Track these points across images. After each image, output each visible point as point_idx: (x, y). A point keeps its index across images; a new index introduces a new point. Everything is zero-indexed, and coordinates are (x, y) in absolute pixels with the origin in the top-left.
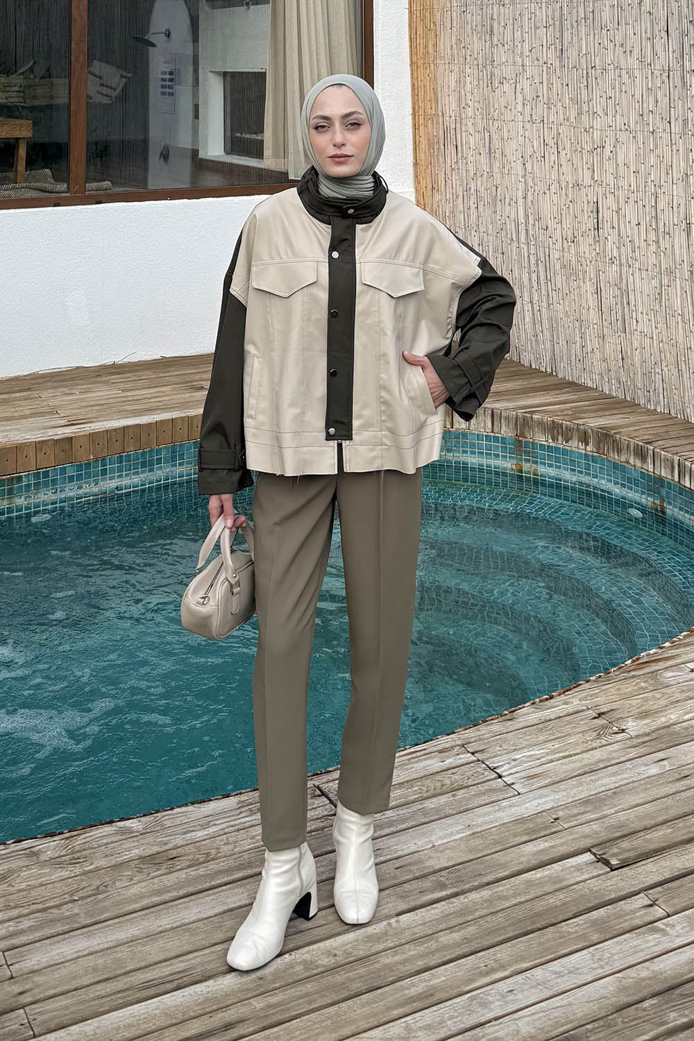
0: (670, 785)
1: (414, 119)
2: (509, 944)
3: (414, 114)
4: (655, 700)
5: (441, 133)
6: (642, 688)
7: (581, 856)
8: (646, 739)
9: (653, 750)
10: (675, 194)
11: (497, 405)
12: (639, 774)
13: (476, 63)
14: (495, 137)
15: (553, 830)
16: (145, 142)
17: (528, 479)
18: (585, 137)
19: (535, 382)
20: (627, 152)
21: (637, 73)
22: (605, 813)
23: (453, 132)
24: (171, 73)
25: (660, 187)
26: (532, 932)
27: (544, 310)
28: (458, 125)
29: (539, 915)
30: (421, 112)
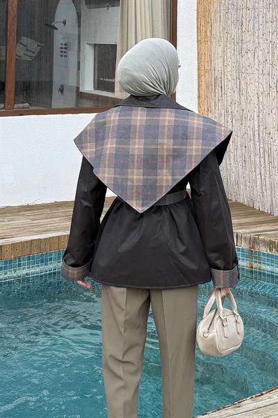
1: (198, 72)
3: (199, 69)
5: (213, 80)
11: (240, 231)
13: (233, 41)
14: (242, 82)
16: (51, 82)
17: (256, 272)
19: (261, 218)
23: (220, 79)
24: (66, 45)
27: (267, 179)
28: (223, 76)
30: (203, 68)
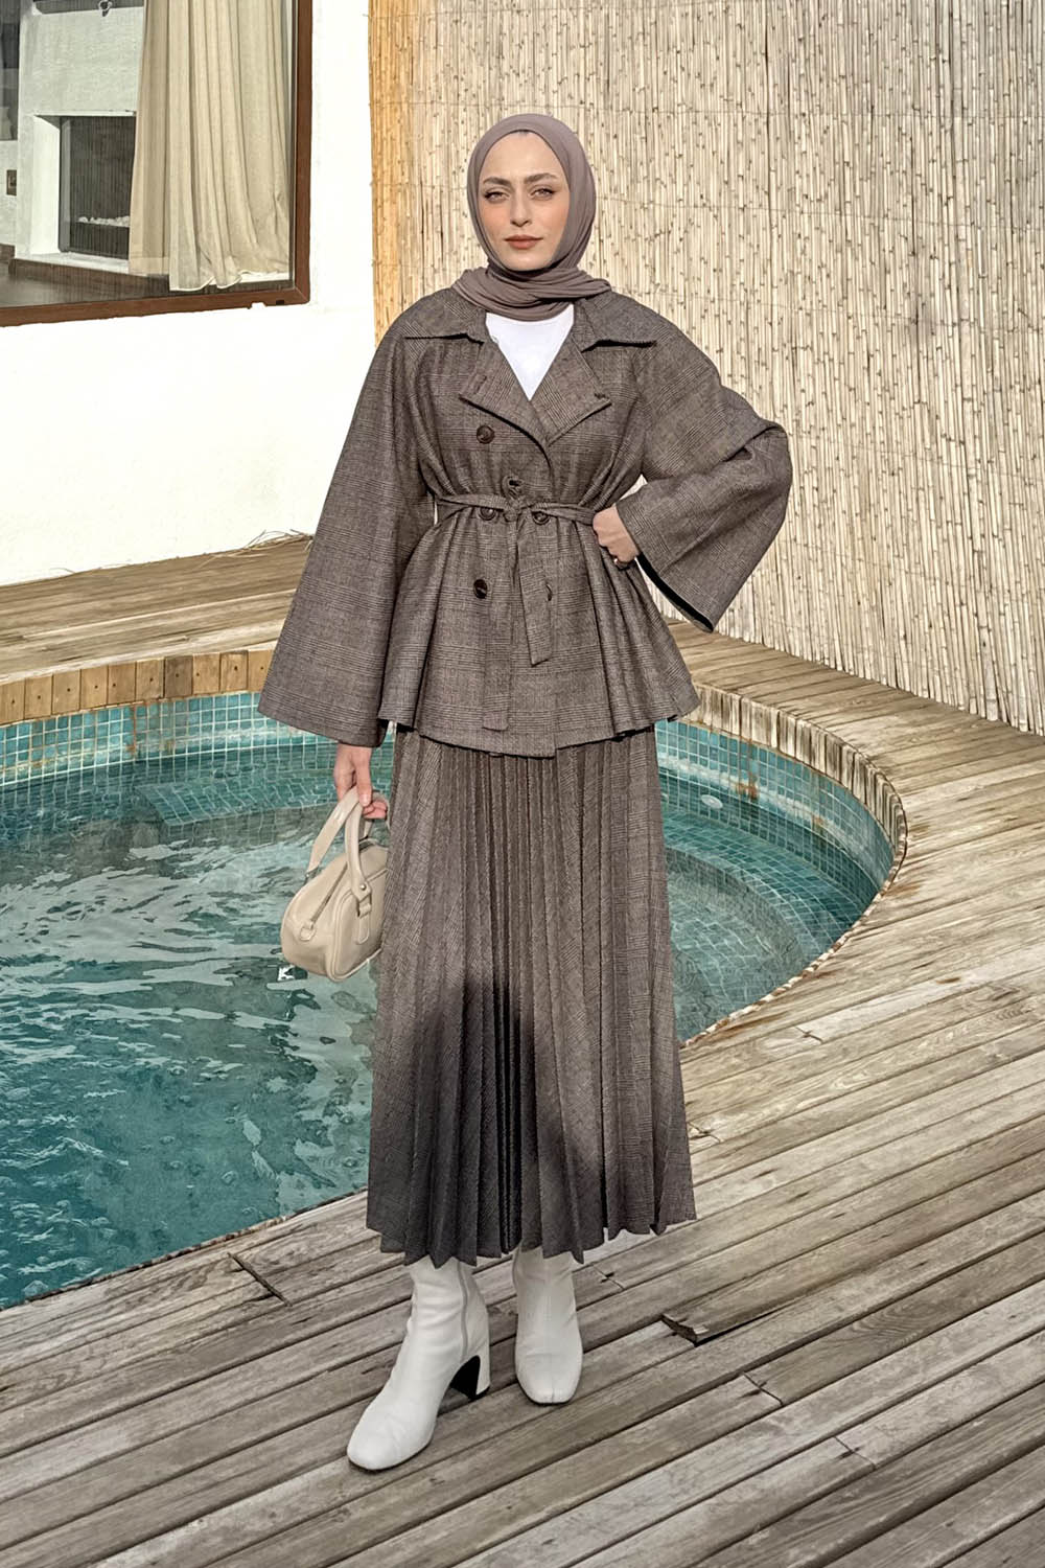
0: (781, 1209)
1: (374, 191)
2: (543, 1471)
3: (375, 183)
4: (753, 1084)
5: (417, 213)
6: (734, 1067)
7: (648, 1329)
8: (743, 1142)
9: (754, 1159)
10: (775, 302)
12: (732, 1197)
13: (474, 102)
15: (606, 1292)
18: (642, 217)
20: (705, 239)
21: (720, 119)
22: (683, 1259)
23: (436, 211)
25: (753, 292)
26: (579, 1449)
28: (445, 201)
29: (588, 1422)
30: (386, 180)
